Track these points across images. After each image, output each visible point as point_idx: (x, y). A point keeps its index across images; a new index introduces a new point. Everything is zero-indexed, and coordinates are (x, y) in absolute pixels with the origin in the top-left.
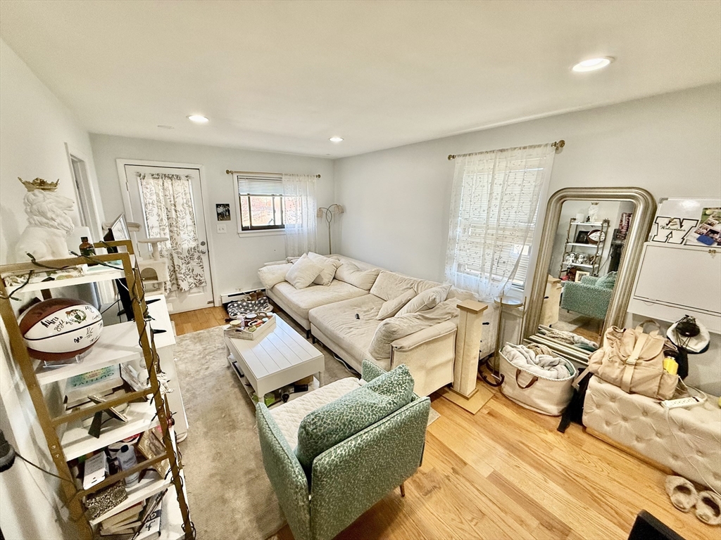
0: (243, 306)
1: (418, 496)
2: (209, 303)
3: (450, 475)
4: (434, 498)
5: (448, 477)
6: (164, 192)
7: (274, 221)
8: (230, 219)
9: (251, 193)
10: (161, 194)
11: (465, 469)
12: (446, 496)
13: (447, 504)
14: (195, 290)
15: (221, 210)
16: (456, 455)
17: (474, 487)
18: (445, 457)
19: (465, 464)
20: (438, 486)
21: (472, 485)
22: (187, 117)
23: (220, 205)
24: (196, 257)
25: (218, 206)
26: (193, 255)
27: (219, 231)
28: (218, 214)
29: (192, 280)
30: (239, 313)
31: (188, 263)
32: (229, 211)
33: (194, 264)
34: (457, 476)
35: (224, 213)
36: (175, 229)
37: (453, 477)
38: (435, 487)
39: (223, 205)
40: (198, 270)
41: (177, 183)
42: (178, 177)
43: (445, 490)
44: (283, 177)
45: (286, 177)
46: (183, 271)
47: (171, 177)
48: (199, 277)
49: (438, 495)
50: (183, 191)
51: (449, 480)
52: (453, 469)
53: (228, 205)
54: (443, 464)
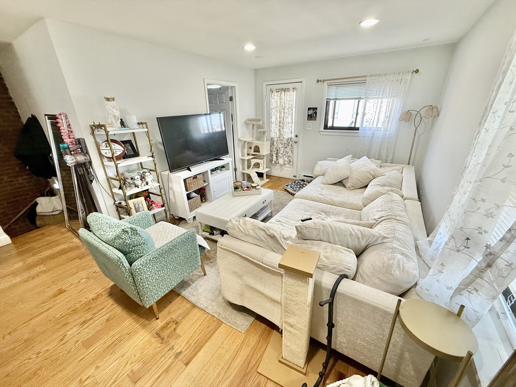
0: (300, 184)
1: (157, 328)
2: (294, 176)
3: (173, 351)
4: (153, 340)
5: (172, 348)
6: (280, 101)
7: (355, 123)
8: (316, 120)
9: (338, 98)
10: (279, 102)
11: (181, 365)
12: (155, 349)
13: (148, 350)
14: (287, 165)
15: (311, 112)
16: (196, 354)
17: (161, 374)
18: (193, 344)
19: (187, 364)
20: (164, 341)
21: (163, 372)
22: (243, 47)
23: (311, 108)
24: (290, 144)
25: (309, 109)
26: (289, 143)
27: (307, 129)
28: (309, 115)
29: (286, 159)
30: (289, 186)
31: (286, 148)
32: (316, 113)
33: (288, 149)
34: (173, 357)
35: (312, 114)
36: (282, 124)
37: (172, 353)
38: (163, 340)
39: (313, 108)
40: (290, 154)
41: (287, 93)
42: (288, 90)
43: (159, 347)
44: (368, 79)
45: (371, 78)
46: (281, 152)
47: (284, 90)
48: (289, 158)
49: (156, 342)
50: (290, 99)
51: (169, 350)
52: (181, 352)
53: (316, 108)
54: (185, 342)
